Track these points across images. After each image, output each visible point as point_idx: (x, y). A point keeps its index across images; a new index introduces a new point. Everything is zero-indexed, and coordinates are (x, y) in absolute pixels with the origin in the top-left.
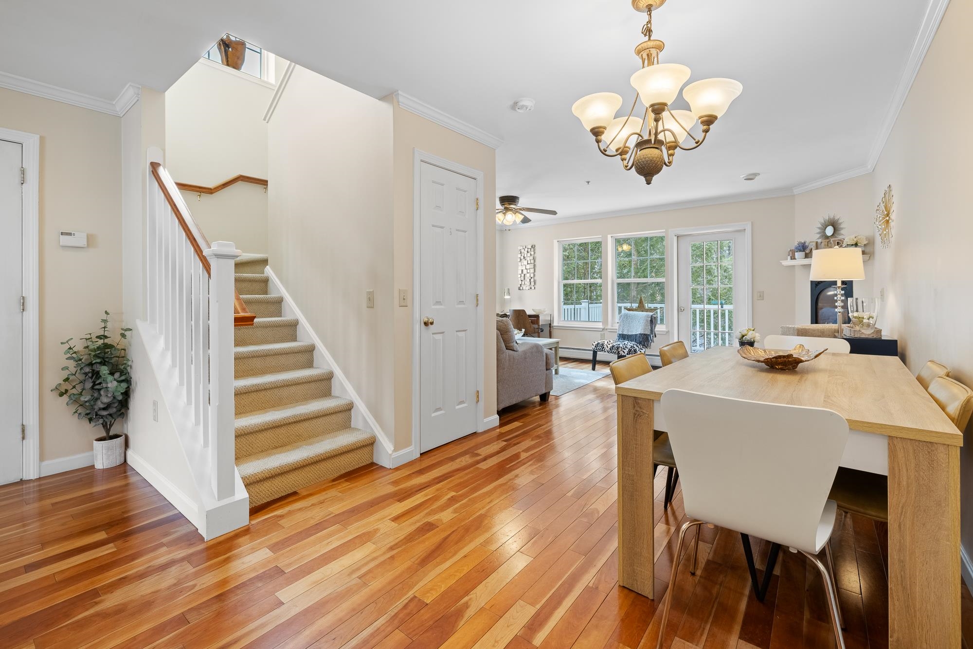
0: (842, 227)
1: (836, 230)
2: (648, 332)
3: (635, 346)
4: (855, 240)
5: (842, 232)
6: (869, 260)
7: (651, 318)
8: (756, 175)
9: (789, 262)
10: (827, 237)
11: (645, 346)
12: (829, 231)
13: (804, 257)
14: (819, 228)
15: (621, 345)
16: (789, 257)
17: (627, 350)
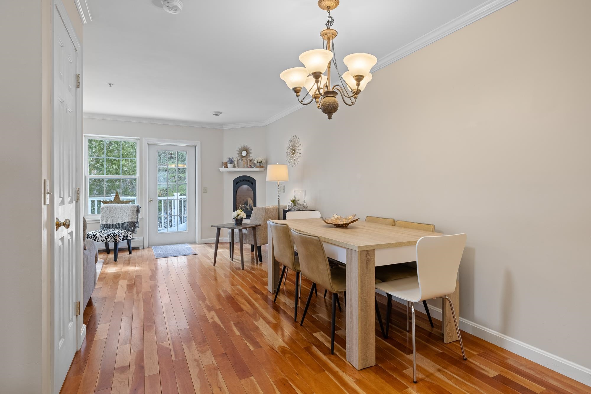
0: (251, 152)
1: (248, 153)
2: (134, 220)
3: (126, 233)
4: (261, 160)
5: (251, 155)
6: (264, 171)
7: (137, 208)
8: (221, 113)
9: (223, 170)
10: (243, 157)
11: (132, 232)
12: (244, 153)
13: (232, 167)
14: (238, 151)
15: (117, 234)
16: (223, 167)
17: (122, 236)
